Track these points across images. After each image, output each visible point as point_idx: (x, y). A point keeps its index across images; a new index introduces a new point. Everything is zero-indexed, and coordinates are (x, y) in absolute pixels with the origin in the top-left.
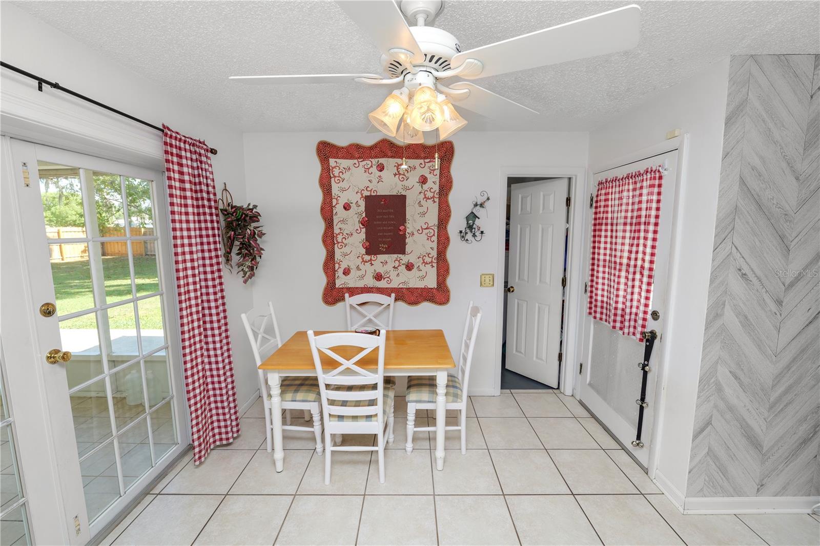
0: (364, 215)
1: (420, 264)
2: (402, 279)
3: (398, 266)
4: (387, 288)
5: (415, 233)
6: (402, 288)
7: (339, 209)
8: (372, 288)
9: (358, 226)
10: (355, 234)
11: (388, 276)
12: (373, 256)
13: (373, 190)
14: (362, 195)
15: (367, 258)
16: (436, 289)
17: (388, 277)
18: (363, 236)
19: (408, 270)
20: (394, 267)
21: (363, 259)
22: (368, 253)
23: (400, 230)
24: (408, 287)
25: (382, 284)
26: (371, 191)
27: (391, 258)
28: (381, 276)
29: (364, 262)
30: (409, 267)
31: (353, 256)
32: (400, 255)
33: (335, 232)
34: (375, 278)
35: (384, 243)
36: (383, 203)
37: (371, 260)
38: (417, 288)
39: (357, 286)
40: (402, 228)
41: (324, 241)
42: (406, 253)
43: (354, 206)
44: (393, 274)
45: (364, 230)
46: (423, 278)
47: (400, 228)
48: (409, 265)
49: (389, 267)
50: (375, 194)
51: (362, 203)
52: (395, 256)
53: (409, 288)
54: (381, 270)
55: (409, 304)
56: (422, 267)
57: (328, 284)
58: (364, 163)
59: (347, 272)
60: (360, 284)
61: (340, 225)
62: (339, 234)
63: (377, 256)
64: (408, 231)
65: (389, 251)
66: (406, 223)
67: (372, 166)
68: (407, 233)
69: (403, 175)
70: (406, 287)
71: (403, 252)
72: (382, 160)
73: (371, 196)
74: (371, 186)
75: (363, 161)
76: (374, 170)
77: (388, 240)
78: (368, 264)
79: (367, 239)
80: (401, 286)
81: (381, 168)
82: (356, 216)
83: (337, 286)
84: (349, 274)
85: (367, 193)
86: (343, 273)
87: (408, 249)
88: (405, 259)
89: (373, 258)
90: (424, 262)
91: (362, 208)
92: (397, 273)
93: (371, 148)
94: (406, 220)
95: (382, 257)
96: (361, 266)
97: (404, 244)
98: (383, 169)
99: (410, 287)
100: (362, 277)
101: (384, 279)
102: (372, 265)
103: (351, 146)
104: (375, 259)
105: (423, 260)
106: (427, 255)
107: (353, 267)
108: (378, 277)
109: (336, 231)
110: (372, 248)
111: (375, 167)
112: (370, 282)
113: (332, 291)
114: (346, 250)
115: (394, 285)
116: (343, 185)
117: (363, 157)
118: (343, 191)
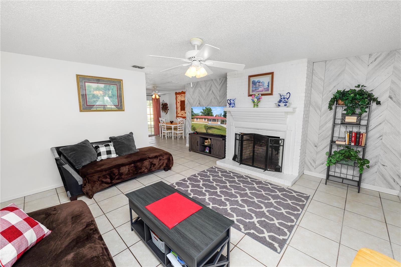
0: (180, 104)
7: (178, 103)
18: (180, 107)
23: (184, 106)
25: (182, 116)
31: (179, 111)
36: (182, 102)
41: (176, 108)
51: (180, 102)
54: (182, 113)
59: (178, 114)
60: (180, 116)
61: (178, 106)
69: (184, 97)
71: (185, 110)
72: (182, 95)
74: (181, 99)
77: (183, 108)
79: (181, 108)
88: (185, 112)
92: (184, 114)
95: (182, 111)
100: (180, 114)
103: (179, 92)
108: (182, 115)
110: (181, 110)
112: (181, 115)
113: (177, 117)
114: (178, 110)
115: (184, 116)
116: (178, 99)
117: (180, 94)
118: (178, 100)
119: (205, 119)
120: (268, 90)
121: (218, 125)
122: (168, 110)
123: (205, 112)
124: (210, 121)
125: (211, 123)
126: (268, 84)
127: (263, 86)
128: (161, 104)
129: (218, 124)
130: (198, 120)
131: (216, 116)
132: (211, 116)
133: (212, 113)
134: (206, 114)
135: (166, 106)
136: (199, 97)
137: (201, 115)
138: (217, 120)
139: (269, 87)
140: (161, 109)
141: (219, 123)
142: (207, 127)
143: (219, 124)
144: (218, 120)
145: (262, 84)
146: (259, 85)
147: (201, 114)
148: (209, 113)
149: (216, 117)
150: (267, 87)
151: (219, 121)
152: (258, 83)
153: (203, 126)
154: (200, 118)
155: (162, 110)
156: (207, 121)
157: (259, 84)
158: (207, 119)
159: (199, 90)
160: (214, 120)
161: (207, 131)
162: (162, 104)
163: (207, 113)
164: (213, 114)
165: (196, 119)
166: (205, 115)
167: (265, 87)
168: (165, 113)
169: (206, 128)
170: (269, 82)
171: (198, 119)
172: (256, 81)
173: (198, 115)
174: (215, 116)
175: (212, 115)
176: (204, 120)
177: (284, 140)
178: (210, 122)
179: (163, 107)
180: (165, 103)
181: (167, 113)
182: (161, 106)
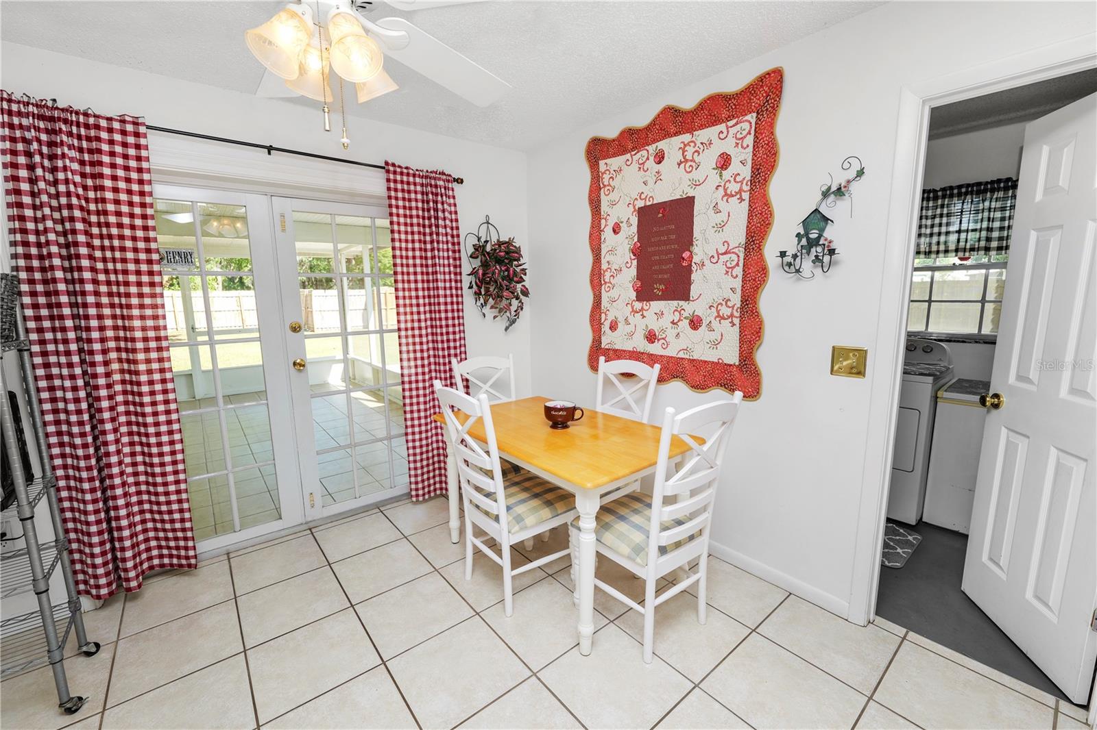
0: (636, 240)
1: (712, 319)
2: (682, 343)
3: (679, 321)
4: (661, 356)
5: (707, 262)
6: (682, 359)
7: (607, 234)
8: (642, 353)
9: (629, 256)
10: (624, 269)
11: (664, 336)
12: (645, 302)
13: (648, 197)
14: (634, 207)
15: (638, 305)
16: (737, 367)
17: (663, 339)
18: (633, 272)
19: (692, 328)
20: (673, 323)
21: (632, 307)
22: (640, 298)
23: (683, 259)
24: (691, 358)
25: (655, 349)
26: (645, 199)
27: (667, 307)
28: (655, 335)
29: (634, 312)
30: (695, 323)
31: (621, 304)
32: (681, 303)
33: (602, 268)
34: (647, 337)
35: (661, 281)
36: (661, 215)
37: (642, 309)
38: (705, 362)
39: (624, 349)
40: (686, 255)
41: (592, 281)
42: (691, 299)
43: (623, 226)
44: (671, 333)
45: (635, 262)
46: (715, 344)
47: (684, 255)
48: (695, 319)
49: (665, 322)
50: (650, 203)
51: (634, 220)
52: (675, 303)
53: (694, 360)
54: (655, 325)
55: (692, 387)
56: (715, 324)
57: (593, 342)
58: (639, 155)
59: (613, 327)
60: (628, 346)
61: (608, 258)
62: (606, 270)
63: (651, 302)
64: (696, 259)
65: (667, 296)
66: (692, 245)
67: (648, 159)
68: (693, 264)
69: (691, 161)
70: (688, 357)
71: (686, 297)
72: (662, 145)
73: (645, 207)
74: (647, 191)
75: (638, 152)
76: (651, 163)
77: (665, 276)
78: (638, 315)
79: (639, 277)
80: (681, 355)
81: (660, 158)
82: (627, 241)
83: (603, 347)
84: (616, 330)
85: (640, 204)
86: (610, 328)
87: (694, 291)
88: (689, 308)
89: (645, 308)
90: (719, 316)
91: (634, 229)
92: (676, 331)
93: (648, 128)
94: (692, 241)
95: (656, 306)
96: (631, 320)
97: (688, 283)
98: (663, 158)
99: (695, 358)
100: (631, 335)
101: (658, 340)
102: (644, 317)
103: (623, 133)
104: (647, 308)
105: (718, 312)
106: (724, 303)
107: (621, 319)
108: (651, 337)
109: (604, 266)
110: (645, 293)
111: (652, 158)
112: (641, 345)
113: (597, 352)
114: (614, 293)
115: (671, 352)
116: (614, 196)
117: (637, 147)
118: (613, 204)
122: (525, 293)
128: (467, 248)
135: (511, 261)
140: (465, 285)
155: (478, 294)
162: (479, 250)
168: (502, 322)
179: (481, 272)
180: (500, 243)
181: (514, 322)
182: (467, 266)
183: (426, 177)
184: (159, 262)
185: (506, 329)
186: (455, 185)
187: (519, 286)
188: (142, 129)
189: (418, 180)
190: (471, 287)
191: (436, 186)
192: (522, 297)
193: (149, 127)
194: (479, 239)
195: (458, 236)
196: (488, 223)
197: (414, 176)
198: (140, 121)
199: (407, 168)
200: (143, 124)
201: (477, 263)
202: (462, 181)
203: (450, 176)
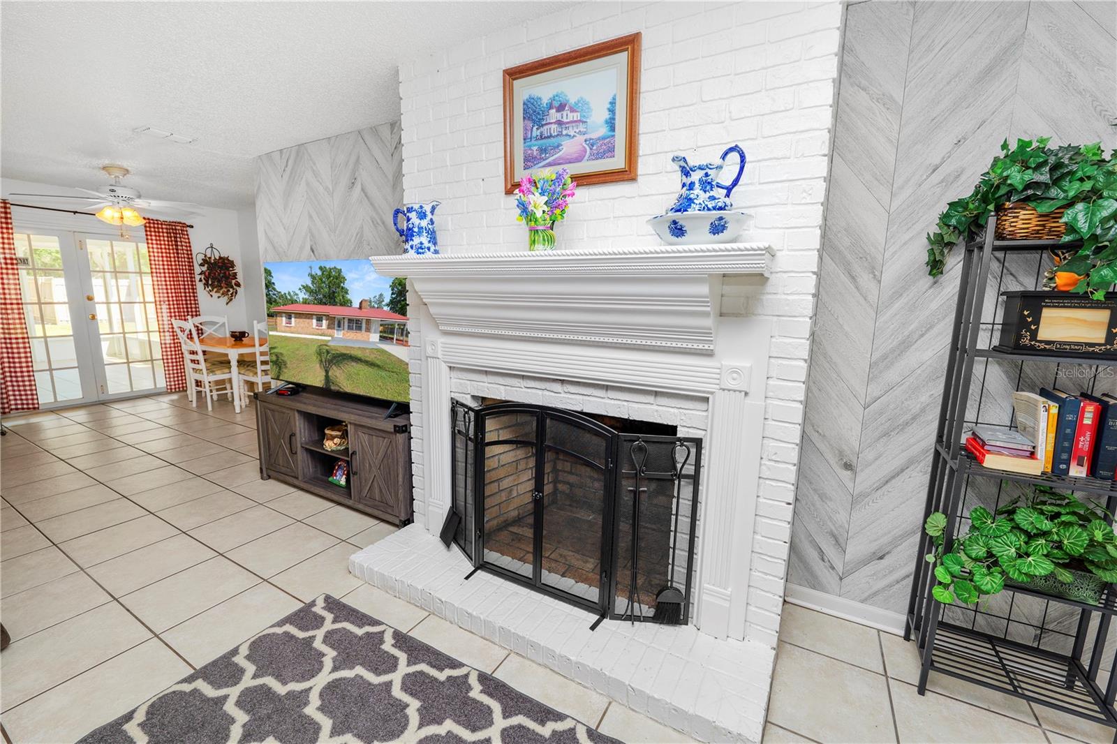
119: (319, 319)
120: (610, 151)
121: (371, 347)
122: (238, 285)
123: (320, 288)
124: (339, 326)
125: (341, 339)
126: (612, 111)
127: (582, 128)
128: (200, 259)
129: (368, 342)
130: (293, 324)
131: (361, 303)
132: (341, 305)
133: (347, 293)
134: (324, 296)
135: (227, 268)
136: (311, 217)
137: (305, 302)
138: (364, 326)
139: (613, 129)
140: (198, 279)
141: (374, 337)
142: (328, 352)
143: (374, 343)
144: (368, 321)
145: (576, 116)
146: (559, 123)
147: (302, 296)
148: (334, 292)
149: (360, 308)
150: (603, 131)
151: (373, 328)
152: (553, 111)
153: (314, 348)
154: (299, 315)
155: (206, 285)
156: (329, 327)
157: (559, 115)
158: (328, 317)
159: (308, 184)
160: (355, 324)
161: (327, 372)
162: (205, 261)
163: (326, 290)
164: (349, 297)
165: (284, 319)
166: (321, 303)
167: (594, 136)
168: (225, 299)
169: (324, 360)
170: (613, 103)
171: (293, 319)
172: (545, 101)
173: (293, 302)
174: (356, 304)
175: (346, 303)
176: (314, 321)
177: (698, 443)
178: (339, 334)
179: (207, 273)
180: (220, 258)
181: (231, 300)
182: (198, 269)
183: (169, 225)
184: (17, 264)
185: (227, 304)
186: (188, 229)
187: (234, 281)
188: (8, 205)
189: (164, 226)
190: (201, 280)
191: (176, 229)
192: (235, 287)
193: (12, 204)
194: (206, 256)
195: (191, 254)
196: (212, 247)
197: (162, 224)
198: (7, 201)
199: (157, 220)
200: (9, 203)
201: (204, 268)
202: (192, 227)
203: (185, 224)
